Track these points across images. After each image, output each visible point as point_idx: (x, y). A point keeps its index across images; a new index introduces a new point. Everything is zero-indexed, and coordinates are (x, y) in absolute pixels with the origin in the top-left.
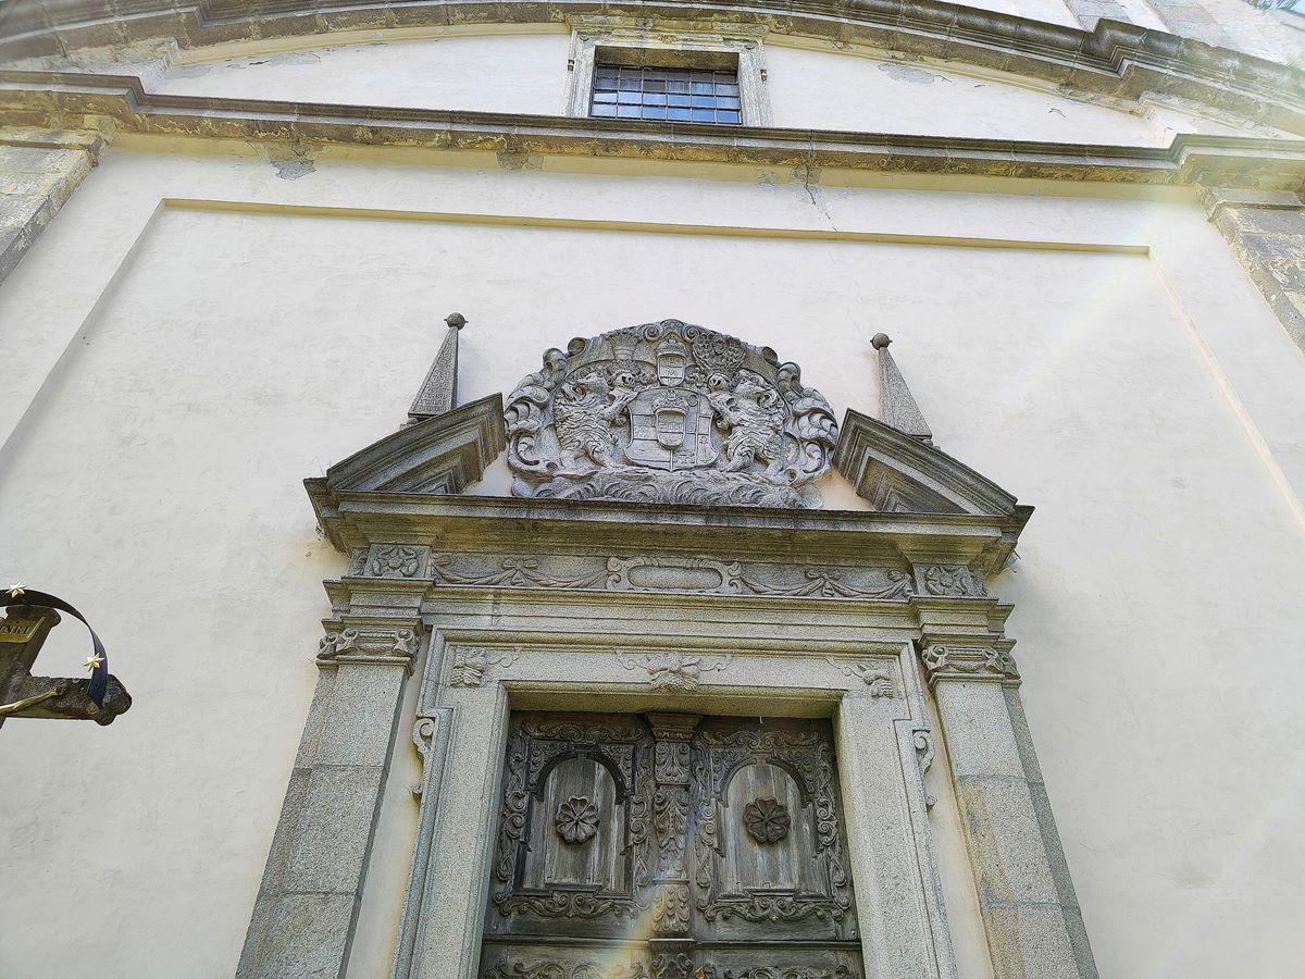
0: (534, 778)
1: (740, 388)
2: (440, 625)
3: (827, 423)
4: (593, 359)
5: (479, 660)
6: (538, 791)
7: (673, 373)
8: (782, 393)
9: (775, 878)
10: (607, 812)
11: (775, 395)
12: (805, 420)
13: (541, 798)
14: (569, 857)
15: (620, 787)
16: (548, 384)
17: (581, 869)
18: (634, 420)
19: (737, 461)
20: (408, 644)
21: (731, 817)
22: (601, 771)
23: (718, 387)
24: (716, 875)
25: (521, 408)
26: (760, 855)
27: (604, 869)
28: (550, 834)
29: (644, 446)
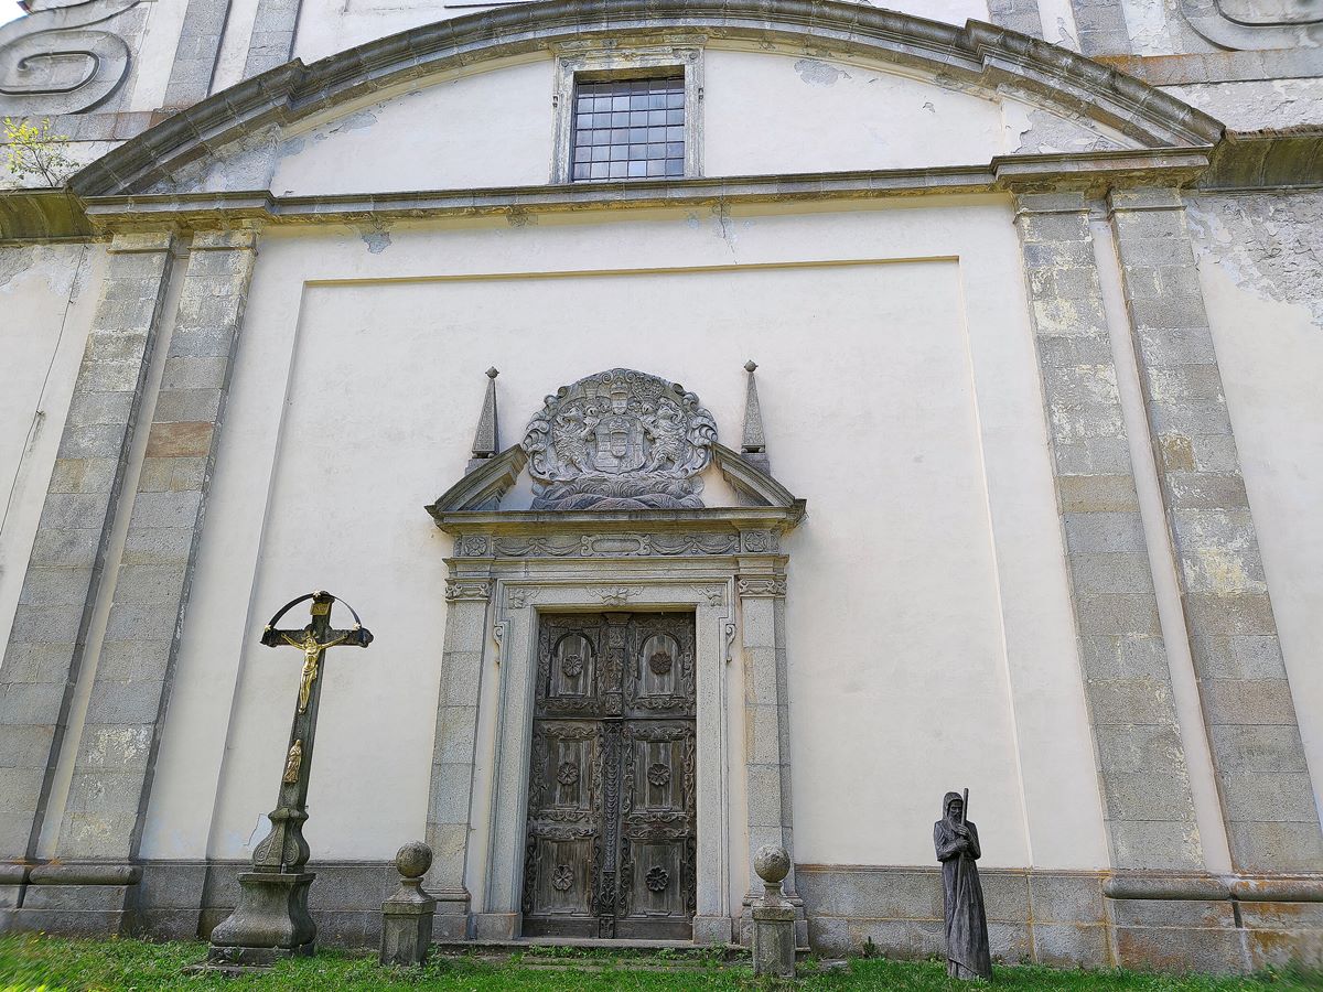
0: (552, 647)
1: (660, 412)
2: (501, 579)
3: (710, 433)
4: (573, 398)
5: (520, 595)
6: (555, 653)
7: (619, 405)
8: (686, 412)
9: (662, 690)
10: (587, 660)
11: (681, 414)
12: (697, 432)
13: (556, 656)
14: (570, 682)
15: (593, 649)
16: (548, 418)
17: (575, 688)
18: (599, 437)
19: (655, 464)
20: (486, 591)
21: (644, 662)
22: (584, 641)
23: (646, 413)
24: (635, 689)
25: (533, 435)
26: (657, 679)
27: (585, 687)
28: (561, 674)
29: (605, 457)
